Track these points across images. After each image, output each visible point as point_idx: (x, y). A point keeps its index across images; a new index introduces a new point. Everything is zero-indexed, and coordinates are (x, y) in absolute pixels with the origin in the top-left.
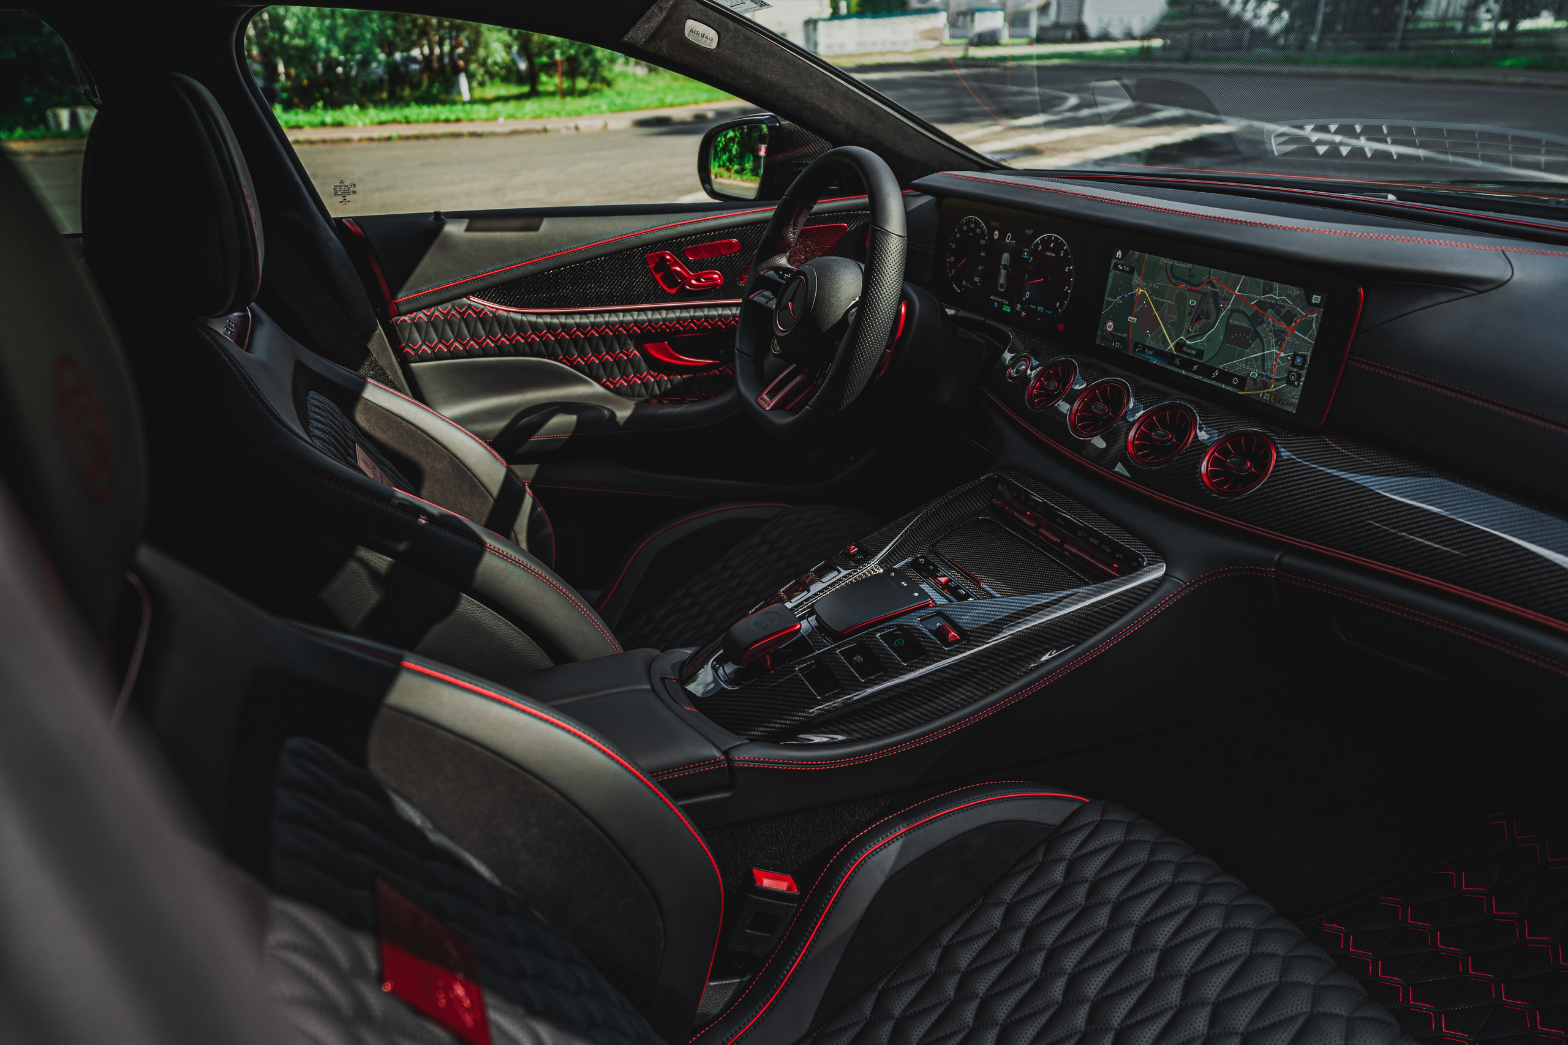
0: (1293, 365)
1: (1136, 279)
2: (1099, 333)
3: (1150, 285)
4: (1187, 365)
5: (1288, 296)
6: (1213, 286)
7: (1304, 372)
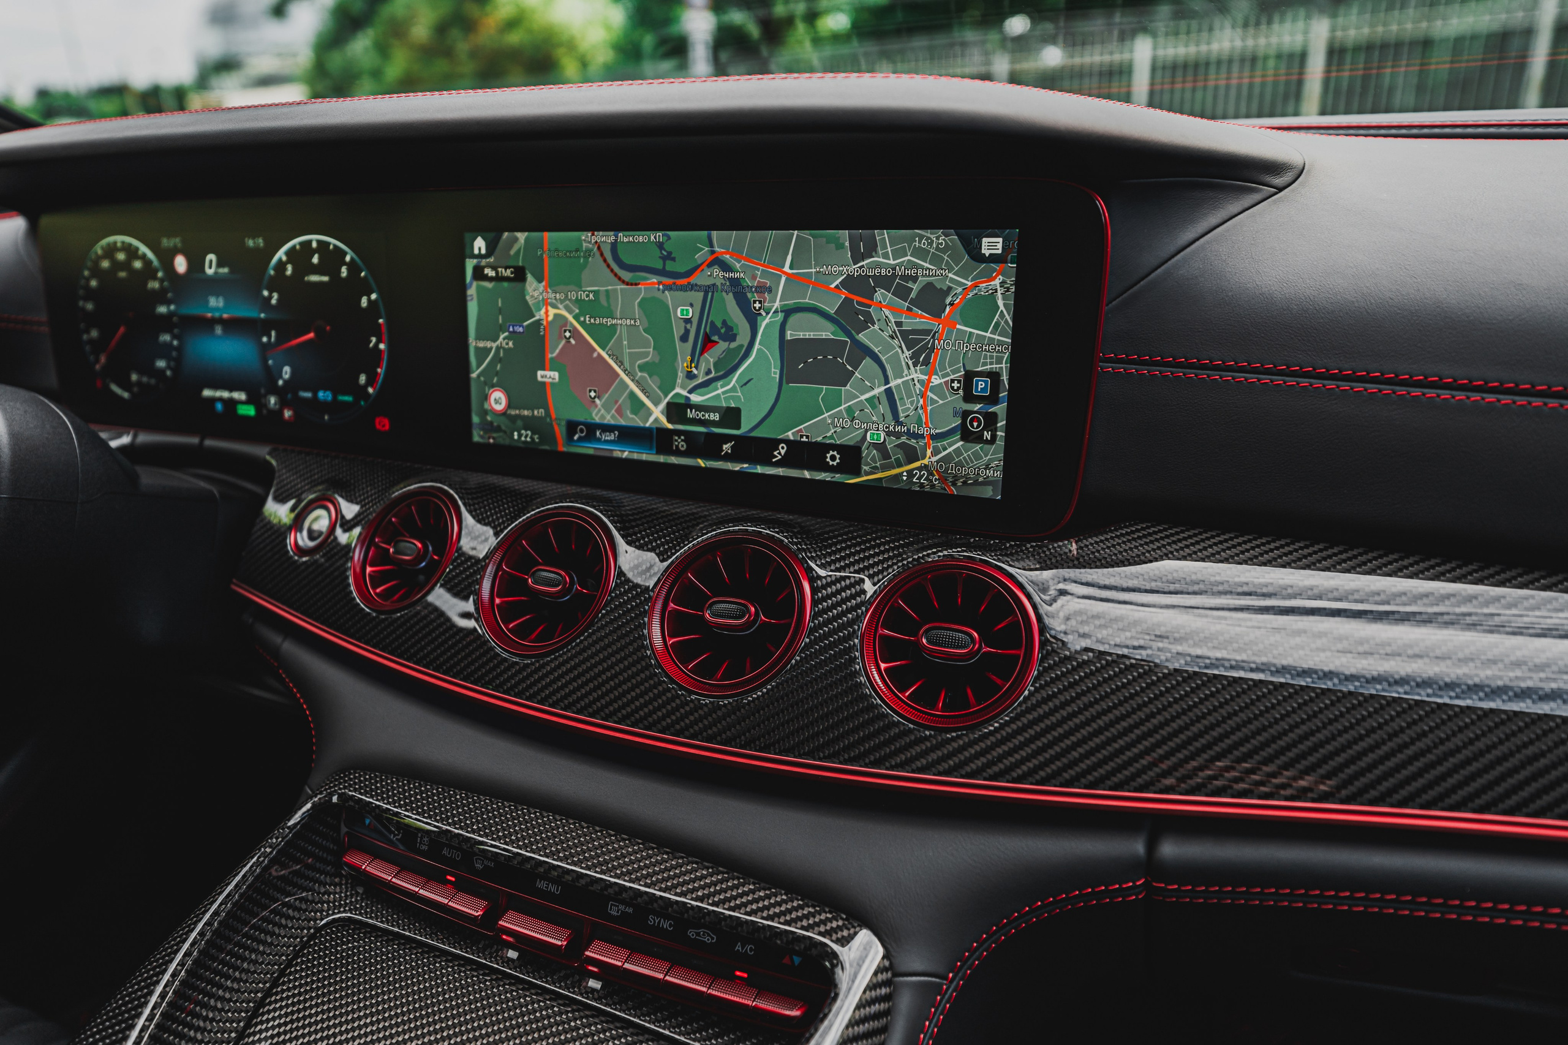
0: (969, 397)
1: (533, 289)
2: (476, 419)
3: (572, 295)
4: (709, 446)
5: (920, 253)
6: (726, 267)
7: (1000, 409)
